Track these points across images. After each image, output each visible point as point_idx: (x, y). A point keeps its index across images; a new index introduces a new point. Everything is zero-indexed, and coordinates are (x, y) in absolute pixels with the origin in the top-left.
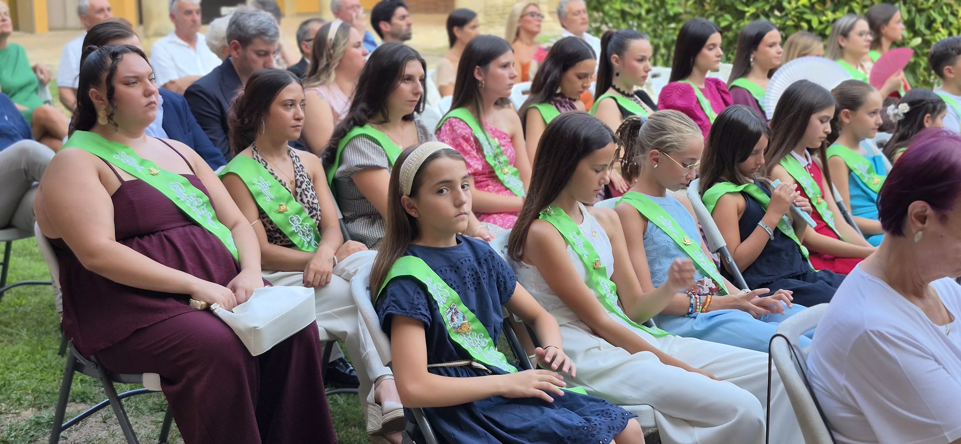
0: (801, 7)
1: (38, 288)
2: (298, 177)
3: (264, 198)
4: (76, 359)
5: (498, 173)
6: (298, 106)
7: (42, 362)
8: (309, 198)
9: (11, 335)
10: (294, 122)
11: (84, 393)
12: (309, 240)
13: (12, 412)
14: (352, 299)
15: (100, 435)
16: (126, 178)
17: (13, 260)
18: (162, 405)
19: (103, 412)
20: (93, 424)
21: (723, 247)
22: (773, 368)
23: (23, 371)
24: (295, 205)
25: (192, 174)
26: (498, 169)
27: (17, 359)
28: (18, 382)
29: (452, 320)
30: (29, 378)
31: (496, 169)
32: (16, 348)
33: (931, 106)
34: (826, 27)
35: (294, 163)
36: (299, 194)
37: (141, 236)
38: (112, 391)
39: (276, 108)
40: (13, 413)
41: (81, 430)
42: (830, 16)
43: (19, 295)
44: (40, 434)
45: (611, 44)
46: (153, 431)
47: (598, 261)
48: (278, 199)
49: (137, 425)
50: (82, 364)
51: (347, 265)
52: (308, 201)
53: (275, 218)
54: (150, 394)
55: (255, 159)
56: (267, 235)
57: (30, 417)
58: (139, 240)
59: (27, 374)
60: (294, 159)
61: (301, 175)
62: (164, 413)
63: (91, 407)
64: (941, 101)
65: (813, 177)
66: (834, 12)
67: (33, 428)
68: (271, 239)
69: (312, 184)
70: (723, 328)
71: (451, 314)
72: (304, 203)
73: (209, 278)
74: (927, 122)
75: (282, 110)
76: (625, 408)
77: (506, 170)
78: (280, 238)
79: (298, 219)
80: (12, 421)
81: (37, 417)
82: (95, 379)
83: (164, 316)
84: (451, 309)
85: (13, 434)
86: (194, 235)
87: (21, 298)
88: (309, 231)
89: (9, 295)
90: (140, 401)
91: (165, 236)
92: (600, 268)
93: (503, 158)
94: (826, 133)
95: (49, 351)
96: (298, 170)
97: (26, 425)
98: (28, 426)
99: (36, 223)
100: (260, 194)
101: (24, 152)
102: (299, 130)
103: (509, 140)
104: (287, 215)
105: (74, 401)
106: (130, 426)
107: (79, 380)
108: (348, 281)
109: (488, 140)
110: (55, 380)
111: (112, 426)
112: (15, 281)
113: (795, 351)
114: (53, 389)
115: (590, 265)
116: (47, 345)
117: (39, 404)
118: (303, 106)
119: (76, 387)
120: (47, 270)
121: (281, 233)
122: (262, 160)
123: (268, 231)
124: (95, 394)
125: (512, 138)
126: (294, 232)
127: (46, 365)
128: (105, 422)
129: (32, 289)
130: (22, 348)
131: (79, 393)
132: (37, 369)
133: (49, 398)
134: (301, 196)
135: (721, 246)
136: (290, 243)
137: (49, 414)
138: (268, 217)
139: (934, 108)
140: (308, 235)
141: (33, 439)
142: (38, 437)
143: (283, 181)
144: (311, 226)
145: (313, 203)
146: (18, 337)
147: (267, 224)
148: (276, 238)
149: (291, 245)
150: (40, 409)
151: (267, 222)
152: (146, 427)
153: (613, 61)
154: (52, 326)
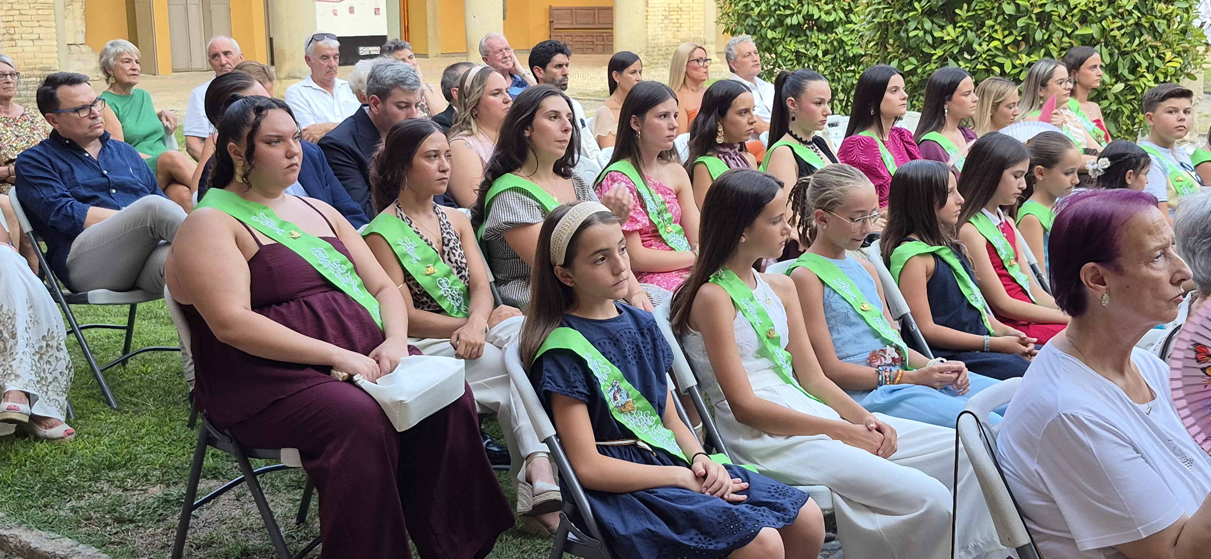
0: (992, 49)
1: (165, 355)
2: (445, 235)
3: (410, 259)
4: (209, 433)
5: (661, 232)
6: (443, 157)
7: (170, 434)
8: (457, 257)
9: (136, 405)
10: (439, 175)
11: (215, 468)
12: (458, 305)
13: (138, 488)
14: (504, 368)
15: (233, 514)
16: (265, 242)
17: (138, 323)
18: (299, 482)
19: (236, 489)
20: (226, 502)
21: (906, 314)
22: (961, 445)
23: (150, 444)
24: (442, 267)
25: (334, 236)
26: (662, 227)
27: (144, 431)
28: (145, 456)
29: (615, 398)
30: (157, 452)
31: (659, 227)
32: (141, 420)
33: (1134, 160)
34: (1021, 71)
35: (440, 219)
36: (446, 253)
37: (279, 304)
38: (247, 468)
39: (419, 160)
40: (140, 490)
41: (213, 509)
42: (1025, 59)
43: (145, 362)
44: (169, 512)
45: (787, 85)
46: (290, 510)
47: (772, 330)
48: (425, 261)
49: (273, 504)
50: (216, 438)
51: (499, 332)
52: (456, 260)
53: (422, 280)
54: (285, 471)
55: (398, 217)
56: (413, 300)
57: (158, 494)
58: (277, 307)
59: (155, 447)
60: (440, 215)
61: (448, 233)
62: (302, 491)
63: (224, 484)
64: (1145, 155)
65: (1006, 237)
66: (1029, 55)
67: (162, 506)
68: (417, 304)
69: (460, 243)
70: (906, 403)
71: (613, 391)
72: (452, 262)
73: (352, 348)
74: (1129, 178)
75: (425, 163)
76: (800, 488)
77: (670, 228)
78: (427, 302)
79: (447, 282)
80: (139, 498)
81: (166, 495)
82: (228, 454)
83: (304, 386)
84: (613, 386)
85: (140, 513)
86: (335, 300)
87: (147, 365)
88: (459, 295)
89: (133, 362)
90: (276, 477)
91: (305, 302)
92: (773, 338)
93: (668, 216)
94: (1020, 188)
95: (178, 423)
96: (444, 227)
97: (154, 503)
98: (156, 503)
99: (166, 285)
100: (405, 255)
101: (149, 208)
102: (445, 183)
103: (675, 196)
104: (436, 278)
105: (205, 477)
106: (267, 504)
107: (210, 454)
108: (500, 348)
109: (651, 195)
110: (184, 455)
111: (246, 504)
112: (139, 347)
113: (984, 429)
114: (182, 464)
115: (762, 334)
116: (176, 417)
117: (167, 480)
118: (448, 156)
119: (208, 462)
120: (175, 335)
121: (428, 296)
122: (407, 217)
123: (414, 295)
124: (228, 470)
125: (678, 194)
126: (442, 295)
127: (175, 438)
128: (238, 500)
129: (158, 355)
130: (148, 419)
131: (211, 469)
132: (165, 442)
133: (178, 474)
134: (448, 255)
135: (904, 313)
136: (438, 309)
137: (178, 490)
138: (414, 279)
139: (1138, 163)
140: (457, 300)
141: (161, 517)
142: (167, 516)
143: (429, 241)
144: (461, 290)
145: (461, 263)
146: (144, 407)
147: (413, 287)
148: (423, 303)
149: (440, 311)
150: (168, 486)
151: (413, 284)
152: (283, 506)
153: (789, 104)
154: (180, 396)
